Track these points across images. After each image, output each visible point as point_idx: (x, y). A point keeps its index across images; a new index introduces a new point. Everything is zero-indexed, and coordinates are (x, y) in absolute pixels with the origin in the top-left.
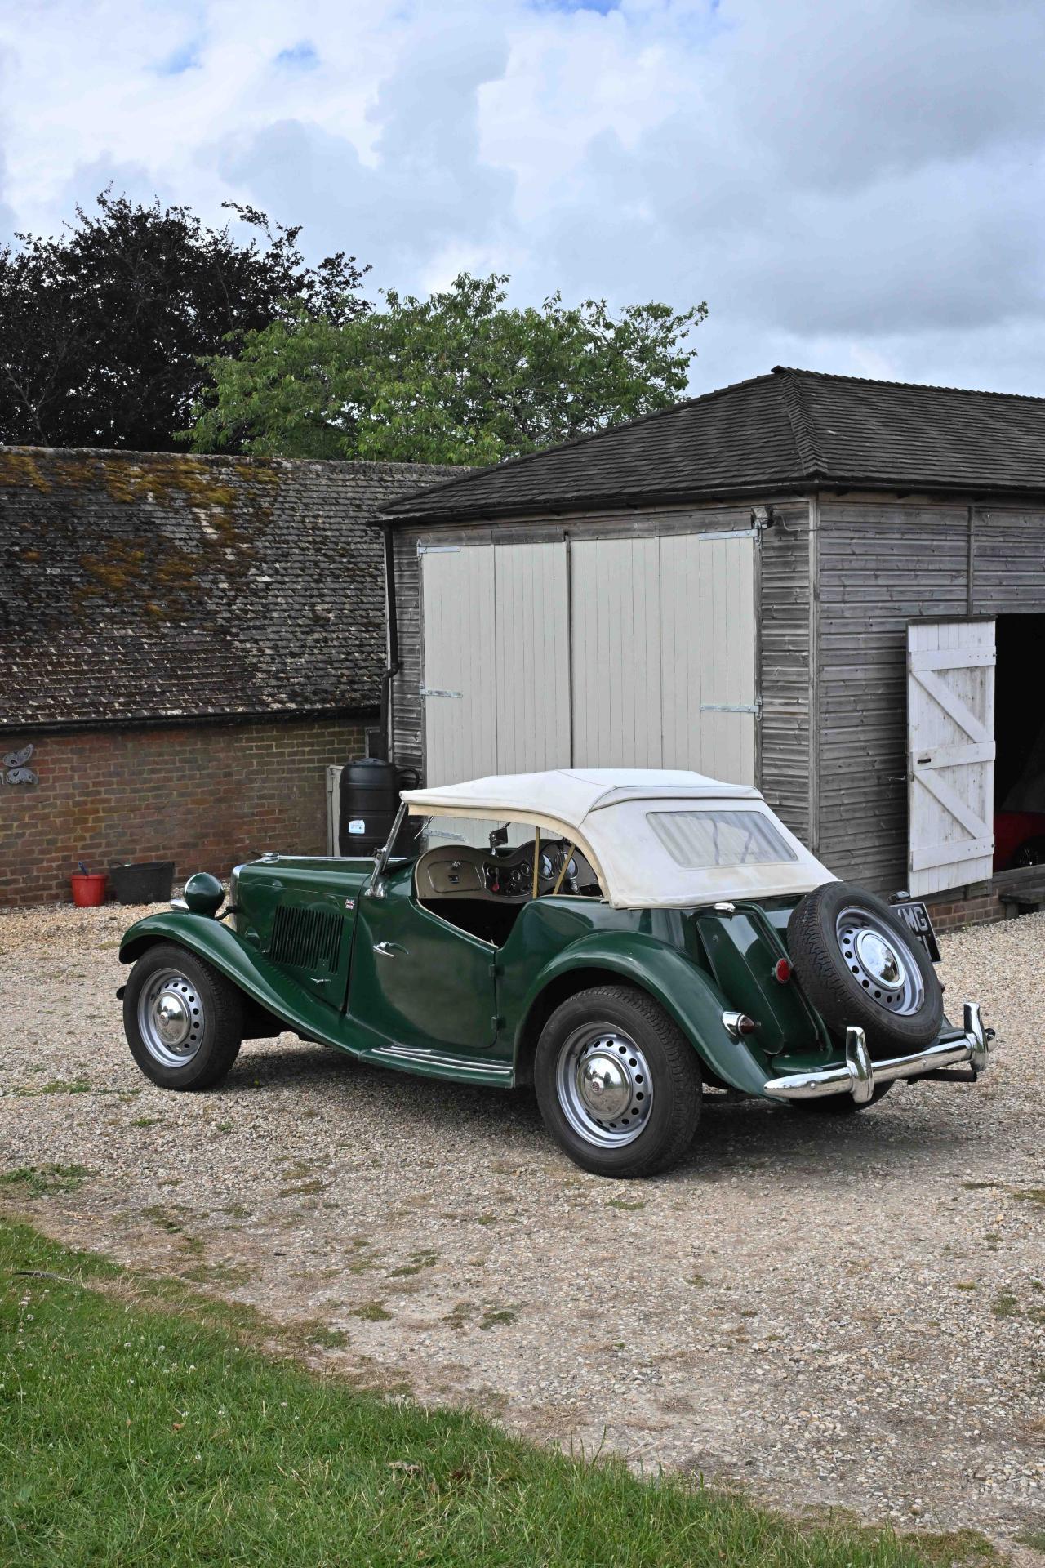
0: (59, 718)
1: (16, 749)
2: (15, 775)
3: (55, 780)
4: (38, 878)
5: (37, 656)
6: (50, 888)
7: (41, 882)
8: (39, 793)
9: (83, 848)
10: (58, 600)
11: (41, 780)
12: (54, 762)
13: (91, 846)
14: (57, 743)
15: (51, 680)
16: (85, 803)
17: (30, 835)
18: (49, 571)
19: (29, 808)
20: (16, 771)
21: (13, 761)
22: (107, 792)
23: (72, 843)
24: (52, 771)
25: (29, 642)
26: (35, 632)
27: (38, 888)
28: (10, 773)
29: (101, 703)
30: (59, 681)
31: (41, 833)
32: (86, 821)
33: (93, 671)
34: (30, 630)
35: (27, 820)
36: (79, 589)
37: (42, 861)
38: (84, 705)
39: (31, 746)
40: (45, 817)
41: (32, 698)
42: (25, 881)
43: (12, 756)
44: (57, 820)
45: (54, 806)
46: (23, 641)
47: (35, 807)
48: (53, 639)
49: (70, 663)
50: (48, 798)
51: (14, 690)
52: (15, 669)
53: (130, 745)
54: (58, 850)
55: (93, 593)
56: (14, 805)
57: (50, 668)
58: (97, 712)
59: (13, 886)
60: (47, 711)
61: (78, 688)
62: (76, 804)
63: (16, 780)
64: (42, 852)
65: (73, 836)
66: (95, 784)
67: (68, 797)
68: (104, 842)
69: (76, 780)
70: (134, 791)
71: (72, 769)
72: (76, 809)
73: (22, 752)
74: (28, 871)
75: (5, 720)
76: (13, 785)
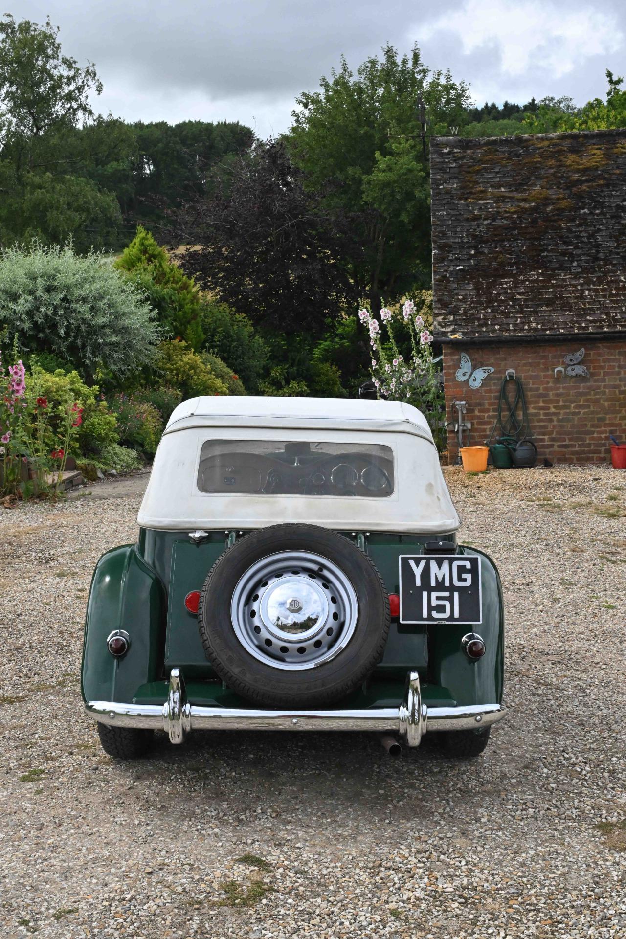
0: (605, 329)
2: (573, 370)
3: (605, 374)
4: (590, 445)
5: (608, 283)
6: (600, 452)
7: (592, 447)
8: (591, 383)
11: (592, 374)
12: (604, 361)
14: (609, 348)
15: (611, 301)
17: (584, 413)
19: (584, 394)
20: (573, 367)
21: (571, 360)
23: (617, 421)
24: (603, 368)
25: (605, 274)
26: (614, 265)
27: (590, 452)
28: (569, 369)
30: (617, 302)
31: (592, 413)
34: (611, 264)
35: (582, 403)
37: (593, 433)
39: (583, 349)
40: (597, 401)
41: (590, 315)
42: (580, 446)
43: (570, 357)
44: (606, 404)
45: (605, 393)
46: (602, 272)
47: (588, 394)
50: (599, 387)
51: (579, 309)
52: (587, 293)
54: (605, 425)
56: (572, 392)
57: (614, 292)
59: (570, 449)
60: (598, 324)
62: (621, 392)
63: (574, 373)
64: (593, 426)
65: (619, 416)
67: (615, 387)
69: (622, 375)
71: (620, 367)
72: (622, 396)
73: (578, 354)
74: (584, 440)
75: (563, 331)
76: (572, 377)
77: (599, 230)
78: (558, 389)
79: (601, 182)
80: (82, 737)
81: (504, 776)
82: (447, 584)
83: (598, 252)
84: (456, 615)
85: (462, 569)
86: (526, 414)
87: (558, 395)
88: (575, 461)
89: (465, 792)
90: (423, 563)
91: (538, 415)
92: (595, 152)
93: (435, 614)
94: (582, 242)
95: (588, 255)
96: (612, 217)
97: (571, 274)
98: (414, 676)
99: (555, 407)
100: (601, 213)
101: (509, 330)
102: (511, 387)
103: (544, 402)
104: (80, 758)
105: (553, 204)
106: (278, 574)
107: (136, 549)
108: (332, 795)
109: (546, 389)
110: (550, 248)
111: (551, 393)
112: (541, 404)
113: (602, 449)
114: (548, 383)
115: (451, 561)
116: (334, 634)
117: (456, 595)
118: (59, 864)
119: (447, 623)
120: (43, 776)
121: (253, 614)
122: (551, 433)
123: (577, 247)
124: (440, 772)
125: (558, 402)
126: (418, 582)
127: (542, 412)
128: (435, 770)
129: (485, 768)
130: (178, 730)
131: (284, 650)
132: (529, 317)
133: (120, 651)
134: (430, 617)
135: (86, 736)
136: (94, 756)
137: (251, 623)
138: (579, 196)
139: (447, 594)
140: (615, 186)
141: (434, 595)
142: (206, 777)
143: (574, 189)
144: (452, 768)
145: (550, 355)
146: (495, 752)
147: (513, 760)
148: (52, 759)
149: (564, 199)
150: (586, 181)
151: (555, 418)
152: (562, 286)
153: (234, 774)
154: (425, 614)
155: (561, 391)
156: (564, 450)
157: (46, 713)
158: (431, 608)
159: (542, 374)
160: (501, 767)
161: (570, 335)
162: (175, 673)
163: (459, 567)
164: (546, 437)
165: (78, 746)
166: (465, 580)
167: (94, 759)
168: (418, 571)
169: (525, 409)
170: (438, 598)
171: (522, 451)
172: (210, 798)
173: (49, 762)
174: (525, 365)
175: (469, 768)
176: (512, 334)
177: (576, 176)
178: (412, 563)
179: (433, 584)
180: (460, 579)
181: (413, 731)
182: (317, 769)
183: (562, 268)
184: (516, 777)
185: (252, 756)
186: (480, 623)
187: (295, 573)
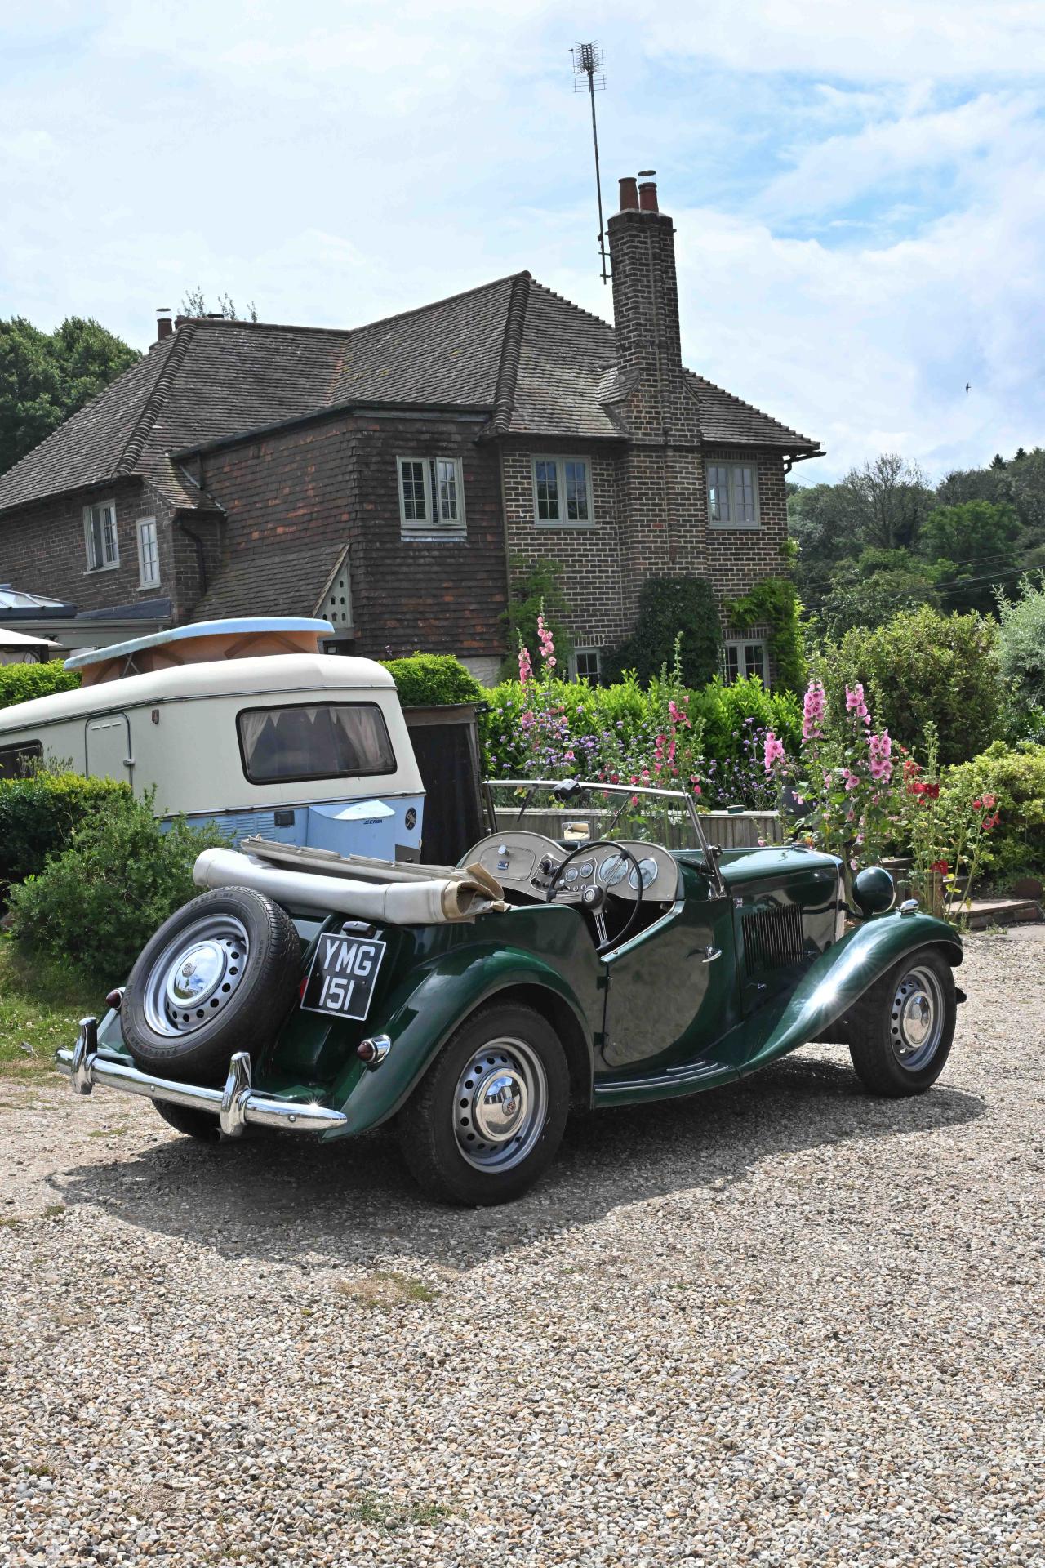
82: (348, 971)
84: (346, 1007)
85: (366, 955)
90: (337, 943)
93: (330, 1004)
106: (206, 938)
115: (361, 944)
117: (352, 983)
119: (338, 1014)
126: (326, 966)
134: (325, 1006)
139: (344, 982)
141: (336, 980)
154: (321, 1004)
158: (328, 996)
163: (363, 953)
166: (363, 968)
168: (330, 952)
170: (337, 986)
178: (328, 943)
179: (337, 969)
180: (362, 967)
186: (363, 1019)
187: (220, 937)
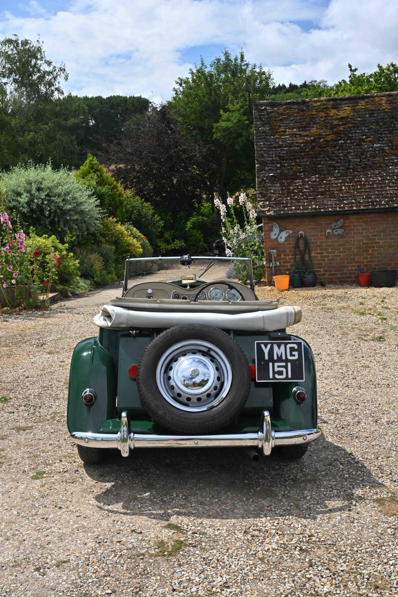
0: (354, 208)
1: (337, 221)
2: (336, 231)
3: (354, 233)
4: (346, 273)
5: (355, 182)
6: (352, 278)
7: (348, 275)
8: (347, 239)
9: (367, 262)
10: (375, 157)
11: (347, 234)
12: (354, 226)
13: (370, 262)
14: (356, 218)
15: (357, 192)
16: (368, 243)
17: (343, 256)
18: (375, 145)
19: (343, 245)
20: (336, 230)
22: (378, 239)
23: (362, 260)
24: (353, 230)
25: (354, 177)
26: (359, 172)
27: (346, 278)
28: (334, 231)
29: (376, 201)
30: (360, 193)
31: (348, 255)
32: (368, 251)
33: (378, 188)
34: (357, 171)
35: (341, 250)
36: (386, 152)
37: (348, 267)
38: (368, 202)
39: (342, 220)
40: (350, 249)
41: (345, 200)
42: (340, 274)
43: (335, 224)
44: (355, 250)
45: (354, 244)
47: (345, 245)
48: (366, 175)
49: (369, 184)
50: (351, 241)
51: (339, 197)
52: (344, 188)
53: (390, 219)
54: (355, 262)
55: (392, 154)
56: (336, 244)
57: (359, 187)
58: (373, 205)
59: (335, 276)
60: (350, 205)
61: (368, 195)
62: (364, 244)
63: (337, 233)
64: (348, 263)
65: (362, 257)
66: (373, 236)
67: (360, 241)
68: (377, 260)
69: (364, 234)
70: (391, 239)
71: (362, 229)
72: (364, 246)
73: (339, 223)
74: (342, 270)
75: (330, 209)
76: (336, 235)
77: (350, 152)
78: (328, 242)
79: (350, 125)
80: (67, 451)
81: (317, 471)
82: (284, 358)
83: (349, 165)
84: (290, 376)
85: (292, 349)
86: (310, 257)
87: (328, 246)
88: (338, 283)
89: (295, 480)
90: (269, 346)
91: (317, 257)
92: (346, 108)
93: (277, 376)
94: (340, 159)
95: (344, 166)
96: (357, 145)
97: (335, 177)
98: (266, 413)
99: (326, 253)
100: (351, 143)
101: (300, 209)
102: (301, 242)
103: (320, 250)
104: (67, 464)
105: (324, 138)
106: (184, 354)
107: (98, 340)
108: (217, 484)
109: (321, 242)
110: (322, 163)
111: (324, 245)
112: (319, 251)
113: (353, 276)
114: (322, 239)
115: (286, 344)
116: (219, 389)
117: (289, 364)
118: (57, 531)
119: (284, 381)
120: (45, 475)
121: (169, 378)
122: (324, 267)
123: (337, 162)
124: (279, 468)
125: (328, 249)
126: (267, 357)
127: (319, 255)
128: (277, 468)
129: (305, 466)
130: (127, 449)
131: (189, 399)
132: (312, 201)
133: (90, 401)
134: (274, 378)
135: (69, 450)
136: (75, 462)
137: (168, 384)
138: (338, 133)
139: (284, 364)
140: (358, 127)
141: (276, 364)
142: (142, 474)
143: (335, 130)
144: (286, 466)
145: (323, 223)
146: (310, 456)
147: (321, 461)
148: (50, 464)
149: (329, 135)
150: (342, 125)
151: (326, 259)
152: (329, 184)
153: (158, 472)
154: (271, 376)
155: (330, 243)
156: (331, 276)
157: (45, 436)
158: (274, 373)
159: (319, 234)
160: (315, 465)
161: (334, 211)
162: (124, 414)
163: (290, 348)
164: (321, 270)
165: (65, 457)
166: (294, 356)
167: (74, 464)
168: (266, 351)
169: (310, 254)
170: (279, 367)
171: (309, 278)
172: (144, 487)
173: (48, 467)
174: (309, 229)
175: (296, 466)
176: (302, 211)
177: (336, 122)
178: (263, 346)
179: (275, 358)
180: (292, 355)
181: (267, 446)
182: (207, 468)
183: (329, 174)
184: (324, 471)
185: (168, 461)
186: (304, 381)
187: (194, 353)
